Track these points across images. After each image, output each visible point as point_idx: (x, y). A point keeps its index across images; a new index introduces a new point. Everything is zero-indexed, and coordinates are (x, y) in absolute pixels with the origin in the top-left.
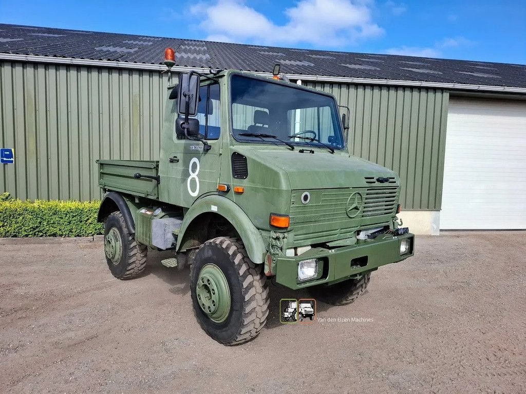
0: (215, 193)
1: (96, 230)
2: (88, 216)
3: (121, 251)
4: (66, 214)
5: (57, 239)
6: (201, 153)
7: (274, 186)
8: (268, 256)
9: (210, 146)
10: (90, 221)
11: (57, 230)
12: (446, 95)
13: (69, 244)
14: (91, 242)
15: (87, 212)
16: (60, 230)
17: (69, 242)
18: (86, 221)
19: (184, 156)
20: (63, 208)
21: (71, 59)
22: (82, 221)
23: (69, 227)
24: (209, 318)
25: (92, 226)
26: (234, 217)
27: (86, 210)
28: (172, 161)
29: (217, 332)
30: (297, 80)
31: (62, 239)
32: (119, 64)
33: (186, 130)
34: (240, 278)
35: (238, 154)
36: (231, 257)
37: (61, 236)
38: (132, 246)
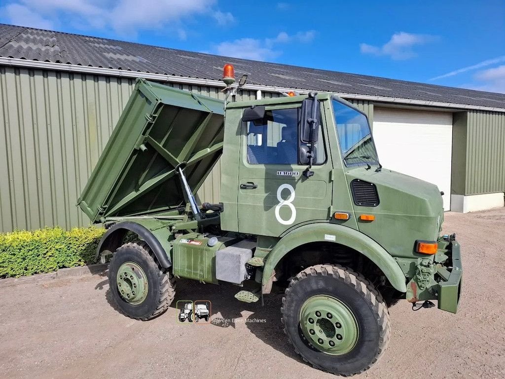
0: (325, 221)
1: (58, 263)
2: (47, 248)
3: (147, 289)
4: (20, 249)
5: (8, 280)
6: (297, 179)
7: (421, 213)
8: (412, 283)
9: (313, 172)
10: (49, 254)
11: (8, 270)
12: (372, 106)
13: (28, 285)
14: (54, 278)
15: (46, 243)
16: (12, 269)
17: (25, 283)
18: (45, 254)
19: (265, 181)
20: (14, 241)
21: (9, 58)
22: (39, 255)
23: (24, 265)
24: (321, 352)
25: (51, 259)
26: (366, 246)
27: (45, 242)
28: (244, 187)
29: (338, 366)
30: (258, 90)
31: (16, 280)
32: (72, 68)
33: (312, 159)
34: (373, 308)
35: (361, 180)
36: (356, 287)
37: (13, 276)
38: (164, 281)
